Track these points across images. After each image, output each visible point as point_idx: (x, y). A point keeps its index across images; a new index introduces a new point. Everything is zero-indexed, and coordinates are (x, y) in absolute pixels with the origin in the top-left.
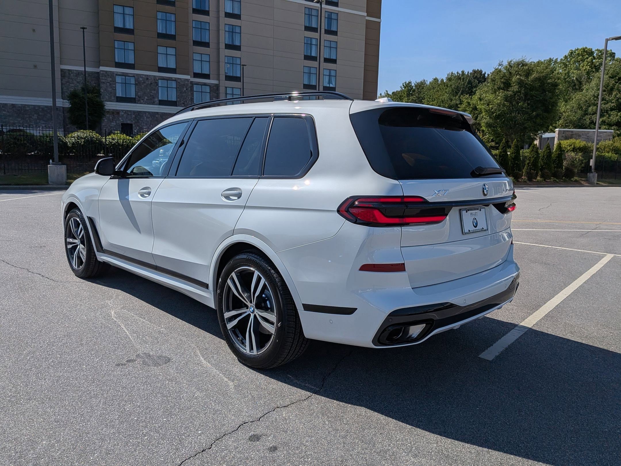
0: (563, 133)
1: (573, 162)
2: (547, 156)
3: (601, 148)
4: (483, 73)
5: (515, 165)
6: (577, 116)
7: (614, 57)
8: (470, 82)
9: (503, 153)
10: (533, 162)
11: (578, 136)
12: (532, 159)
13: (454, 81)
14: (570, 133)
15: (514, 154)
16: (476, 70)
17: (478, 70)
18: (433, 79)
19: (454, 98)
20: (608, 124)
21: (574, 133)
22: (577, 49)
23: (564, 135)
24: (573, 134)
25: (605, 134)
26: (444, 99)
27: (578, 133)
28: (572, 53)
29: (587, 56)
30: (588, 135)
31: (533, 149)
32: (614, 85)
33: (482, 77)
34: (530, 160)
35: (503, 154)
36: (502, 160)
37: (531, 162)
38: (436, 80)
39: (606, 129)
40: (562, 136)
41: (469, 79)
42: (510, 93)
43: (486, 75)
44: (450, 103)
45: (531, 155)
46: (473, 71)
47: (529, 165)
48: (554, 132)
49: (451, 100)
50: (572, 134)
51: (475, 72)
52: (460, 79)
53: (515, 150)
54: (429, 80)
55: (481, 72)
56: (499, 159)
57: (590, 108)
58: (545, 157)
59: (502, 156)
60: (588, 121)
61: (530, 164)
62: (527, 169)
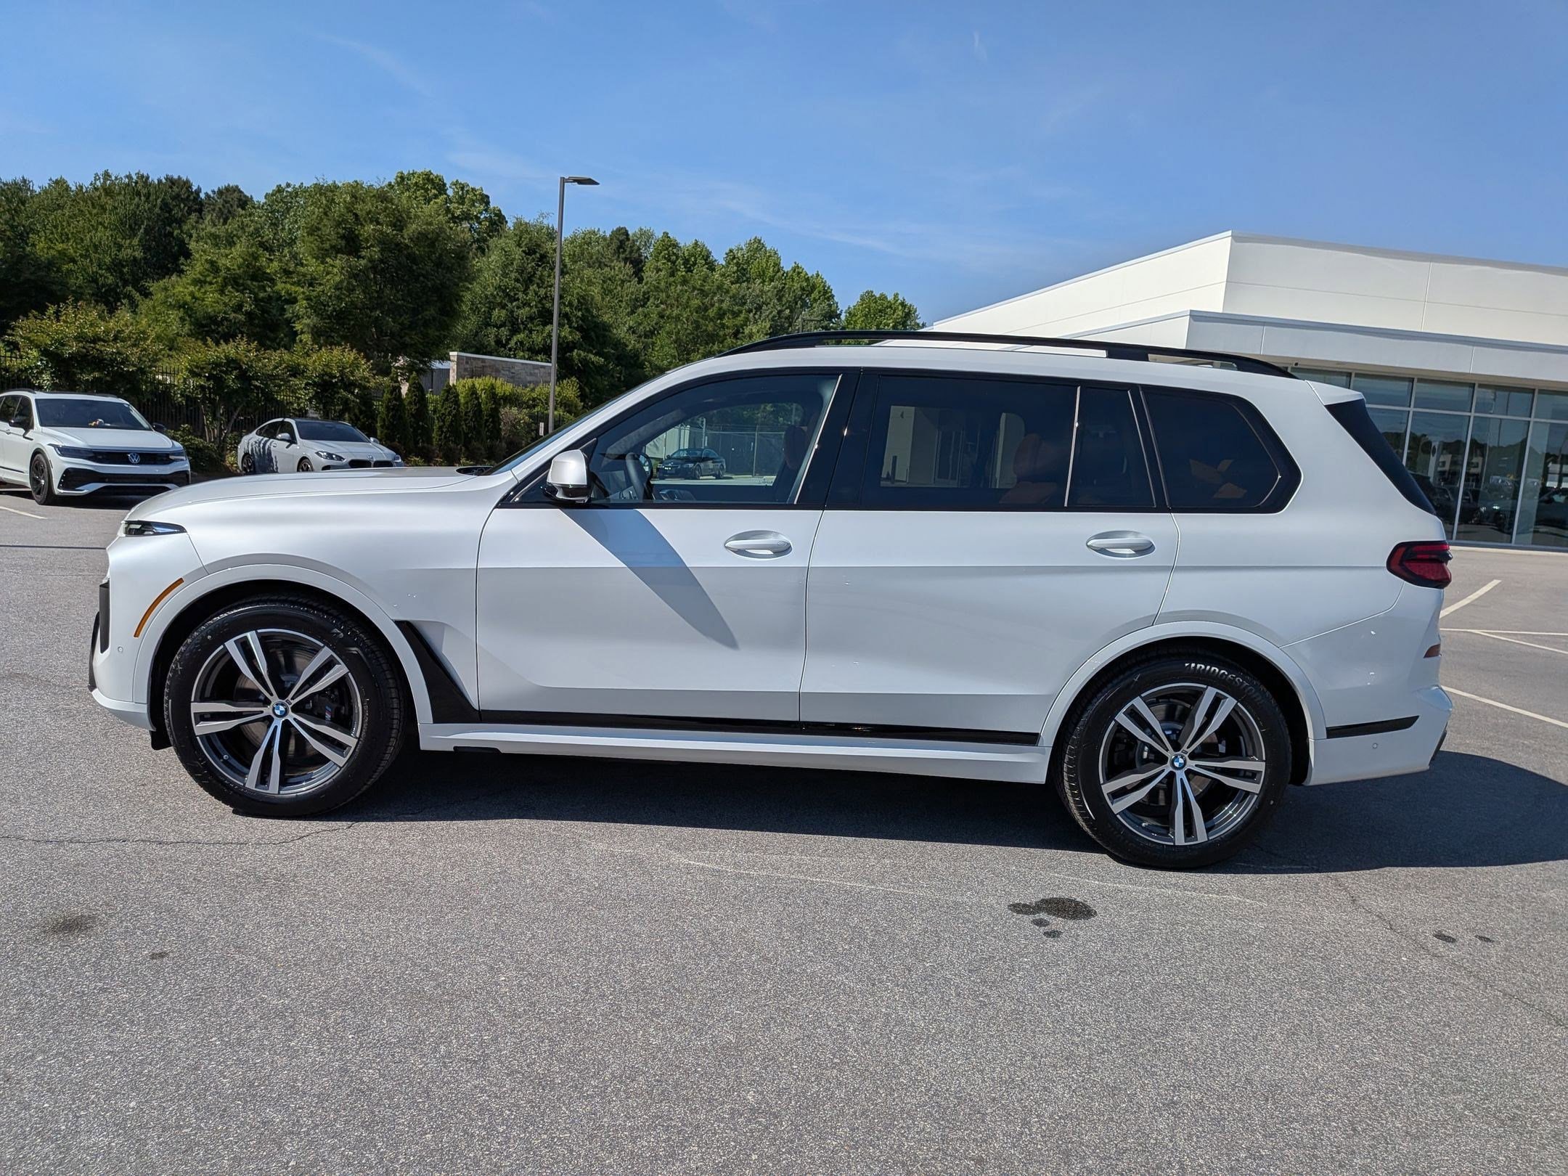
0: (467, 363)
1: (514, 426)
2: (474, 414)
3: (540, 400)
4: (194, 188)
5: (419, 431)
6: (470, 327)
7: (488, 203)
8: (165, 207)
9: (394, 402)
10: (451, 425)
11: (496, 371)
12: (449, 419)
13: (121, 198)
14: (480, 364)
15: (416, 405)
16: (176, 177)
17: (179, 177)
18: (51, 180)
19: (128, 241)
20: (529, 349)
21: (487, 364)
22: (411, 172)
23: (468, 366)
24: (486, 366)
25: (542, 370)
26: (100, 243)
27: (494, 365)
28: (402, 178)
29: (434, 191)
30: (513, 371)
31: (448, 396)
32: (535, 270)
33: (192, 197)
34: (443, 421)
35: (394, 405)
36: (393, 416)
37: (447, 424)
38: (60, 183)
39: (525, 359)
40: (466, 370)
41: (163, 199)
42: (363, 262)
43: (202, 196)
44: (116, 254)
45: (446, 409)
46: (166, 179)
47: (442, 432)
48: (449, 359)
49: (120, 247)
50: (483, 366)
51: (172, 182)
52: (138, 194)
53: (415, 395)
54: (39, 183)
55: (187, 184)
56: (387, 415)
57: (496, 312)
58: (471, 414)
59: (393, 409)
60: (492, 340)
61: (445, 430)
62: (440, 440)
